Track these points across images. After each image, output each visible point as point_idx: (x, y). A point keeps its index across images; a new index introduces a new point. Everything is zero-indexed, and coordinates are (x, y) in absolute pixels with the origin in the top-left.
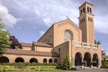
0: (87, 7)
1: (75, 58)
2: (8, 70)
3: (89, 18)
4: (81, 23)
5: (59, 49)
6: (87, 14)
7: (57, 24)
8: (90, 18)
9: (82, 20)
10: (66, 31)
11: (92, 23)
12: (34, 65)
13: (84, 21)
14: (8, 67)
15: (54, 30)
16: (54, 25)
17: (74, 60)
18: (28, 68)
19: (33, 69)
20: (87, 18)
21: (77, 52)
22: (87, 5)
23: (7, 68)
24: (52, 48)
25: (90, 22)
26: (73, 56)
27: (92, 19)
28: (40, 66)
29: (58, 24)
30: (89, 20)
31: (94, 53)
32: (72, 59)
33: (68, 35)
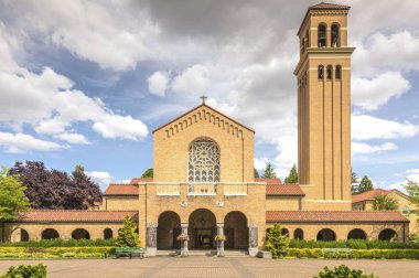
0: (314, 29)
3: (321, 67)
7: (164, 129)
8: (330, 67)
11: (337, 84)
16: (155, 134)
17: (153, 232)
20: (313, 69)
25: (328, 83)
26: (149, 222)
27: (338, 67)
30: (320, 77)
31: (228, 210)
32: (147, 229)
33: (204, 154)
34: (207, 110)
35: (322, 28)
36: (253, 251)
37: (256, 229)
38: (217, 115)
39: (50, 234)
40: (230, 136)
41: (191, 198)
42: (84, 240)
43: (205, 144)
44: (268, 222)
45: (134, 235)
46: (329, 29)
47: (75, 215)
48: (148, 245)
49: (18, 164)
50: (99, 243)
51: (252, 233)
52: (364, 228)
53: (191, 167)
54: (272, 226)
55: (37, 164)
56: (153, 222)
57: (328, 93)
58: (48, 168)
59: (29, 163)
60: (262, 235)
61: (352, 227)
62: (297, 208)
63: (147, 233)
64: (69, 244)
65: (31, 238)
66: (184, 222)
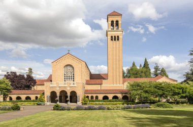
0: (109, 23)
20: (109, 37)
22: (110, 19)
31: (71, 91)
33: (69, 70)
34: (70, 55)
35: (112, 22)
37: (79, 96)
39: (19, 98)
40: (77, 64)
41: (60, 87)
42: (29, 100)
43: (69, 66)
45: (43, 98)
46: (115, 22)
47: (27, 91)
48: (47, 101)
49: (7, 73)
50: (33, 101)
53: (65, 74)
55: (14, 73)
56: (49, 94)
57: (114, 46)
58: (18, 74)
59: (11, 72)
60: (81, 98)
62: (100, 89)
63: (47, 98)
64: (25, 101)
65: (13, 99)
66: (58, 94)
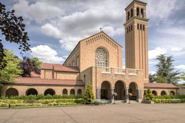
0: (135, 9)
1: (100, 88)
2: (14, 105)
3: (138, 24)
4: (128, 32)
5: (85, 76)
6: (135, 20)
7: (85, 40)
8: (141, 25)
9: (130, 27)
10: (98, 48)
11: (143, 32)
12: (49, 98)
13: (132, 30)
14: (16, 101)
15: (81, 50)
16: (81, 42)
17: (99, 91)
18: (40, 102)
19: (47, 103)
20: (136, 25)
21: (104, 80)
22: (136, 6)
23: (15, 103)
24: (78, 74)
25: (141, 31)
26: (97, 86)
27: (144, 26)
28: (55, 100)
29: (87, 40)
30: (138, 28)
31: (130, 82)
32: (97, 90)
33: (101, 54)
34: (104, 35)
35: (138, 9)
36: (140, 100)
37: (141, 90)
38: (108, 38)
40: (113, 48)
41: (116, 75)
43: (102, 50)
44: (145, 88)
46: (140, 10)
48: (97, 98)
51: (140, 92)
52: (165, 90)
54: (146, 89)
56: (99, 86)
60: (143, 93)
61: (162, 90)
63: (96, 92)
66: (113, 87)
